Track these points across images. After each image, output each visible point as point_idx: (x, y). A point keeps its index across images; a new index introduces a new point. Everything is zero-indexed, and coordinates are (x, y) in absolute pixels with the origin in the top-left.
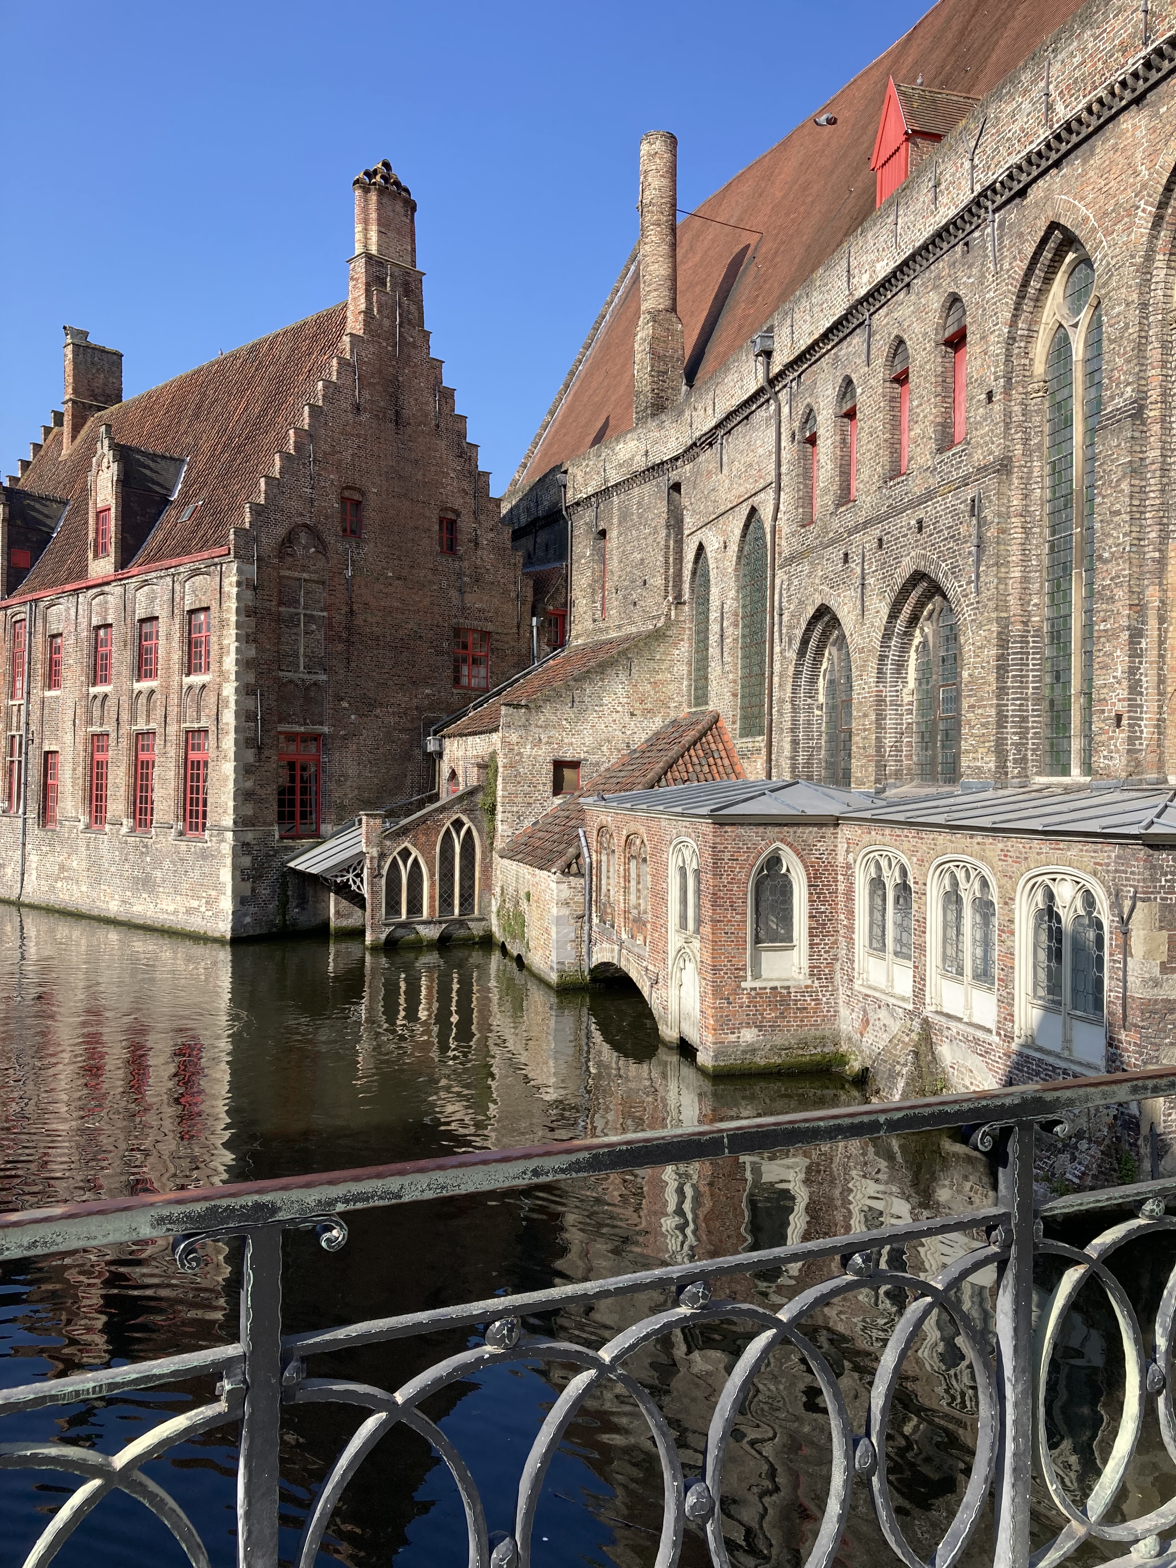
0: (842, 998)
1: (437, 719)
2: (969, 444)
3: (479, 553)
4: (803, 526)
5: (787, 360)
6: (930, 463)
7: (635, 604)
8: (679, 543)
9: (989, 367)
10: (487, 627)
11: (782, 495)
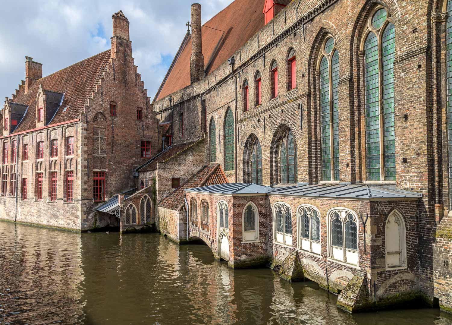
0: (269, 245)
1: (137, 167)
2: (297, 88)
3: (148, 119)
4: (244, 112)
5: (238, 66)
6: (285, 94)
7: (192, 133)
8: (205, 116)
9: (303, 67)
10: (150, 140)
11: (238, 103)
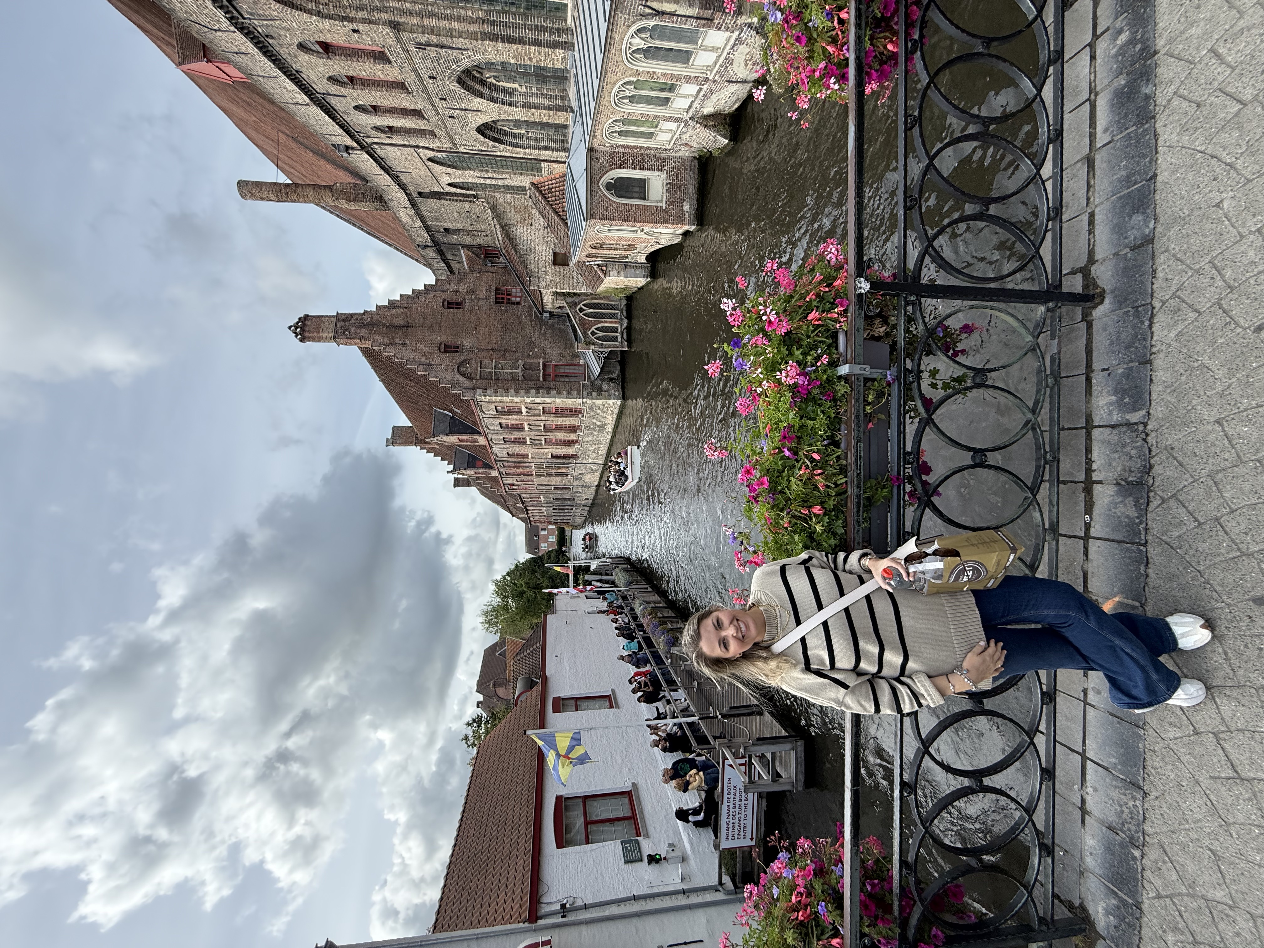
0: (674, 154)
1: (535, 312)
2: (384, 45)
3: (461, 290)
4: (436, 136)
5: (349, 139)
6: (397, 68)
7: (478, 217)
9: (338, 30)
10: (494, 288)
11: (421, 144)
